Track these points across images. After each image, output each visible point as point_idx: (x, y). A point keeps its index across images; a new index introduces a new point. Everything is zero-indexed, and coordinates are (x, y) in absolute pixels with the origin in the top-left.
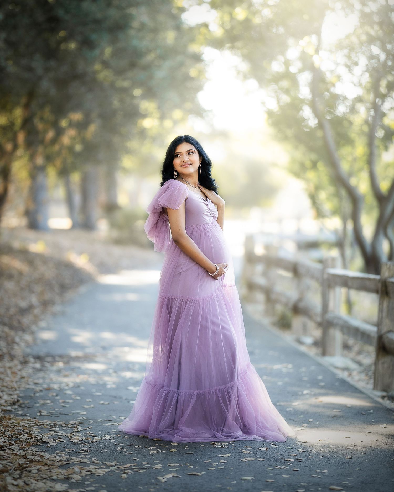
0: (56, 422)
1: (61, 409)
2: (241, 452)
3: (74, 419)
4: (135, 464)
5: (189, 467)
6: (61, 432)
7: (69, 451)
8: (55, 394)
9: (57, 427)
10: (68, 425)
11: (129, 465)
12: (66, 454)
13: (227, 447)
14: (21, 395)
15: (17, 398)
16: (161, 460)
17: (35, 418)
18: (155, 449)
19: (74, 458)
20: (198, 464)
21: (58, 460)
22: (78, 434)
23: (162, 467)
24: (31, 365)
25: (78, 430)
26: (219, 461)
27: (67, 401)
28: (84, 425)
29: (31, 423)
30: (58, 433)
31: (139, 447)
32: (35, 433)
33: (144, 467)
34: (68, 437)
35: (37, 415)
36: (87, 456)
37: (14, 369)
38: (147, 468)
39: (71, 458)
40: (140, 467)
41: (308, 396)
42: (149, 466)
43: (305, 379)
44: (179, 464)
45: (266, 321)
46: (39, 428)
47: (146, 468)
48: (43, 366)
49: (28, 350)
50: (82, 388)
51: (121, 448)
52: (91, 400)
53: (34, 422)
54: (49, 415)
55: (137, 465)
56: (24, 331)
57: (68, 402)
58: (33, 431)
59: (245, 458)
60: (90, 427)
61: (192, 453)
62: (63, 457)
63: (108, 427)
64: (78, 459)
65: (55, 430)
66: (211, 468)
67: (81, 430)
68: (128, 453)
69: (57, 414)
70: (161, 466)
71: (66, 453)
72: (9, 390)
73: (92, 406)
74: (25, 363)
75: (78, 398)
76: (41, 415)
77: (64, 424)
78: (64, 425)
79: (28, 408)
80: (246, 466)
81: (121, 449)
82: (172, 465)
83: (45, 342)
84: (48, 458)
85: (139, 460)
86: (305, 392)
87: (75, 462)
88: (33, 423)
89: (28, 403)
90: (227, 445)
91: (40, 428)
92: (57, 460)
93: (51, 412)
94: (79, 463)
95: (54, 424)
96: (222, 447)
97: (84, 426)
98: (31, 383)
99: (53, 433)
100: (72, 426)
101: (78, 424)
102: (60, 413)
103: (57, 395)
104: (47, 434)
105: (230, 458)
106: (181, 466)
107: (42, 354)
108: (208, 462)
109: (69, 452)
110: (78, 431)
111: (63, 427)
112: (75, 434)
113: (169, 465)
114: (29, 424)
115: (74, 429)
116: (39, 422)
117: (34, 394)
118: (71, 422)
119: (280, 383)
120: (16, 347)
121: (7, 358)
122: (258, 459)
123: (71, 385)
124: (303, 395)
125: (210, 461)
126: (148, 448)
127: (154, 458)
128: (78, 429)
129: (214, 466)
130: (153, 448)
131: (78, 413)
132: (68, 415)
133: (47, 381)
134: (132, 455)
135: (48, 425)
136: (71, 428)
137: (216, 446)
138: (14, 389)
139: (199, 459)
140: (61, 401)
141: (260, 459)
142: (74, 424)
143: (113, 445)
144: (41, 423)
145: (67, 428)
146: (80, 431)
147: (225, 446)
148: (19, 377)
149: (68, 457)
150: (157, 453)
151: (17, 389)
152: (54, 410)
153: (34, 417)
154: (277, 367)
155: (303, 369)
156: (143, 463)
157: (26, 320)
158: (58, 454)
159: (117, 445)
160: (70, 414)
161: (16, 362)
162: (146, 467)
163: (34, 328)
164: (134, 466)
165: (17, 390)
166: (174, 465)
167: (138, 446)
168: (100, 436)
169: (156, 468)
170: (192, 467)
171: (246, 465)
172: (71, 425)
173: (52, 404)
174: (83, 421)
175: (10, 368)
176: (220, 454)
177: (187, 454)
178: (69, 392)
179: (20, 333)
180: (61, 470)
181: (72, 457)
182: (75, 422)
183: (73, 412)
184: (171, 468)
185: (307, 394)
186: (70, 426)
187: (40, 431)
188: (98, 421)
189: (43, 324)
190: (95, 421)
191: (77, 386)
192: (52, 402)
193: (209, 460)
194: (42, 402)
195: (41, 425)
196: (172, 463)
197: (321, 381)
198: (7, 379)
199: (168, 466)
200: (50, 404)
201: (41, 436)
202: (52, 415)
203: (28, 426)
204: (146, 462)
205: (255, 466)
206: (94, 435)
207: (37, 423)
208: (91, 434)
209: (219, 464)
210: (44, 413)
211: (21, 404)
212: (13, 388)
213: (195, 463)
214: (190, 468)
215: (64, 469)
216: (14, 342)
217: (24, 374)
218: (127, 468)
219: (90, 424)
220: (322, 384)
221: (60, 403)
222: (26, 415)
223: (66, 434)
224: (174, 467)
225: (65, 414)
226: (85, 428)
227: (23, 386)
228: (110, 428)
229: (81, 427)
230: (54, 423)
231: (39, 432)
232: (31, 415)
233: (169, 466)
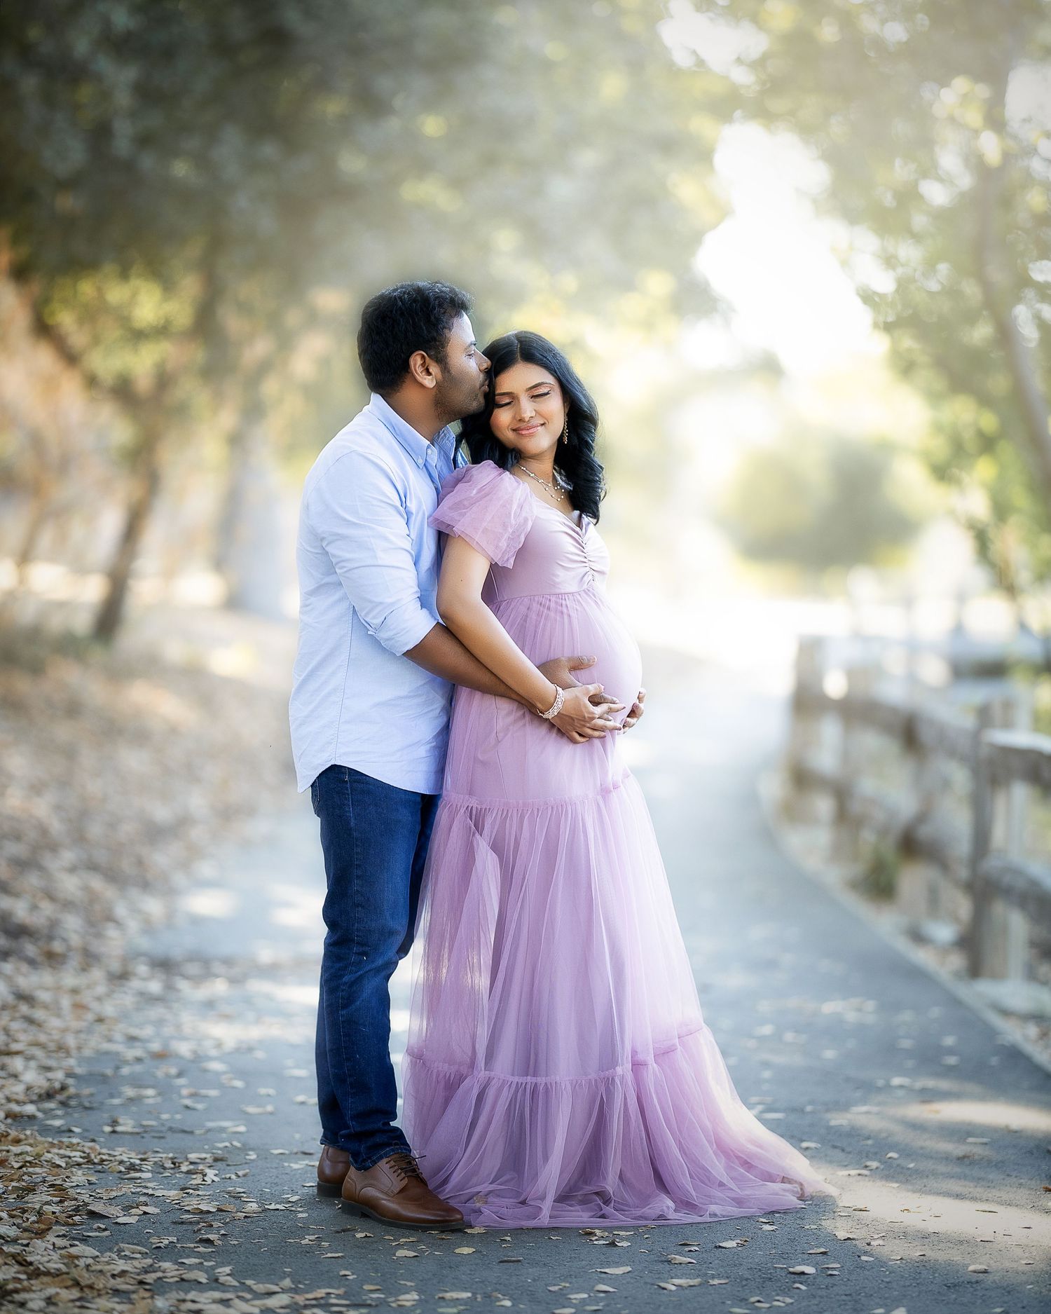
0: (150, 1155)
1: (178, 1117)
2: (666, 1261)
3: (206, 1147)
4: (341, 1291)
5: (498, 1304)
6: (155, 1184)
7: (158, 1245)
8: (173, 1071)
9: (149, 1171)
10: (179, 1163)
11: (321, 1293)
12: (146, 1253)
13: (625, 1244)
14: (78, 1071)
15: (64, 1078)
16: (421, 1281)
17: (93, 1141)
18: (411, 1246)
19: (166, 1265)
20: (527, 1295)
21: (115, 1272)
22: (200, 1193)
23: (420, 1300)
24: (135, 984)
25: (204, 1180)
26: (594, 1287)
27: (204, 1092)
28: (228, 1165)
29: (77, 1156)
30: (147, 1187)
31: (366, 1236)
32: (78, 1185)
33: (366, 1300)
34: (168, 1201)
35: (103, 1132)
36: (206, 1261)
37: (86, 998)
38: (374, 1304)
39: (157, 1265)
40: (353, 1298)
41: (901, 1093)
42: (382, 1296)
43: (906, 1044)
44: (469, 1295)
45: (834, 876)
46: (96, 1172)
47: (369, 1302)
48: (169, 987)
49: (144, 943)
50: (260, 1054)
51: (312, 1237)
52: (271, 1091)
53: (84, 1153)
54: (138, 1133)
55: (345, 1292)
56: (146, 885)
57: (206, 1096)
58: (74, 1179)
59: (672, 1278)
60: (240, 1173)
61: (519, 1261)
62: (136, 1263)
63: (295, 1175)
64: (178, 1270)
65: (140, 1178)
66: (564, 1307)
67: (213, 1181)
68: (329, 1255)
69: (164, 1129)
70: (417, 1297)
71: (148, 1251)
72: (49, 1057)
73: (270, 1108)
74: (121, 977)
75: (239, 1084)
76: (114, 1132)
77: (170, 1162)
78: (169, 1164)
79: (86, 1108)
80: (668, 1305)
81: (314, 1241)
82: (448, 1295)
83: (197, 921)
84: (87, 1263)
85: (355, 1276)
86: (896, 1081)
87: (165, 1280)
88: (83, 1155)
89: (92, 1095)
90: (627, 1239)
91: (99, 1172)
92: (114, 1270)
93: (145, 1123)
94: (177, 1282)
95: (142, 1160)
96: (613, 1244)
97: (229, 1168)
98: (118, 1037)
99: (129, 1188)
100: (192, 1167)
101: (210, 1160)
102: (171, 1129)
103: (180, 1075)
104: (112, 1190)
105: (629, 1280)
106: (476, 1298)
107: (177, 953)
108: (560, 1289)
109: (157, 1248)
110: (203, 1183)
111: (165, 1168)
112: (191, 1191)
113: (441, 1295)
114: (70, 1157)
115: (194, 1176)
116: (99, 1154)
117: (117, 1068)
118: (193, 1156)
119: (829, 1054)
120: (112, 932)
121: (74, 961)
122: (712, 1282)
123: (230, 1044)
124: (888, 1087)
125: (565, 1287)
126: (395, 1240)
127: (402, 1274)
128: (206, 1179)
129: (574, 1301)
130: (408, 1240)
131: (223, 1130)
132: (192, 1133)
133: (167, 1031)
134: (340, 1261)
135: (121, 1162)
136: (189, 1172)
137: (596, 1240)
138: (63, 1052)
139: (534, 1280)
140: (185, 1092)
141: (716, 1282)
142: (198, 1161)
143: (293, 1229)
144: (104, 1157)
145: (175, 1173)
146: (209, 1182)
147: (622, 1239)
148: (90, 1017)
149: (149, 1264)
150: (415, 1258)
151: (74, 1052)
152: (158, 1118)
153: (92, 1137)
154: (831, 1007)
155: (907, 1016)
156: (366, 1287)
157: (161, 858)
158: (123, 1254)
159: (305, 1230)
160: (197, 1132)
161: (97, 974)
162: (372, 1299)
163: (179, 879)
164: (338, 1297)
165: (71, 1057)
166: (455, 1295)
167: (363, 1235)
168: (263, 1200)
169: (399, 1306)
170: (508, 1303)
171: (670, 1301)
172: (192, 1163)
173: (159, 1099)
174: (229, 1152)
175: (75, 991)
176: (602, 1265)
177: (502, 1264)
178: (216, 1066)
179: (134, 893)
180: (118, 1303)
181: (161, 1264)
182: (203, 1155)
183: (210, 1124)
184: (444, 1304)
185: (901, 1087)
186: (184, 1168)
187: (93, 1179)
188: (272, 1154)
189: (206, 869)
190: (264, 1155)
191: (246, 1049)
192: (159, 1094)
193: (563, 1284)
194: (130, 1092)
195: (103, 1161)
196: (452, 1291)
197: (951, 1051)
198: (55, 1023)
199: (436, 1297)
200: (151, 1101)
201: (91, 1196)
202: (145, 1132)
203: (63, 1165)
204: (377, 1284)
205: (696, 1304)
206: (246, 1197)
207: (93, 1156)
208: (240, 1193)
209: (590, 1296)
210: (126, 1125)
211: (69, 1097)
212: (63, 1050)
213: (520, 1292)
214: (502, 1306)
215: (124, 1300)
216: (110, 918)
217: (109, 1009)
218: (314, 1302)
219: (246, 1163)
220: (952, 1060)
221: (181, 1097)
222: (70, 1131)
223: (165, 1193)
224: (456, 1301)
225: (184, 1132)
226: (228, 1176)
227: (95, 1043)
228: (301, 1177)
229: (217, 1172)
230: (143, 1157)
231: (90, 1183)
232: (85, 1130)
233: (440, 1298)
